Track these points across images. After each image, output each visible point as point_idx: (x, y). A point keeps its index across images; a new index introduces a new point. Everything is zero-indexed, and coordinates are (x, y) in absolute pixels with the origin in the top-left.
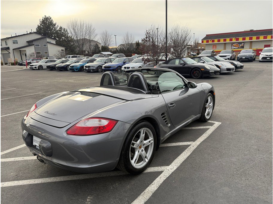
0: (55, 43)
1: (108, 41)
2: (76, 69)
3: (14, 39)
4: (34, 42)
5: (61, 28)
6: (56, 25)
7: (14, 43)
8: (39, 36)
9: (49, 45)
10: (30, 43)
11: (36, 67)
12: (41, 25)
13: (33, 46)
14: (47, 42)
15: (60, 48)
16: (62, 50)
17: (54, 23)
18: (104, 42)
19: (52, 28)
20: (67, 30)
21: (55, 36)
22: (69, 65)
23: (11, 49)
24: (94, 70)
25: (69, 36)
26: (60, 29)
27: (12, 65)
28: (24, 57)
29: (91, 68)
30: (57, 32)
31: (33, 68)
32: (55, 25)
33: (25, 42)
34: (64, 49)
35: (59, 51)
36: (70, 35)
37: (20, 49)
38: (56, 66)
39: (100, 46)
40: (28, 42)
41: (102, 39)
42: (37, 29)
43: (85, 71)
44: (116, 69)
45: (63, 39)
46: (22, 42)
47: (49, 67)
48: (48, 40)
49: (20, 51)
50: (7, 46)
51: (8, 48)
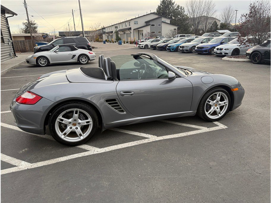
0: (169, 23)
1: (230, 18)
2: (173, 50)
3: (135, 20)
4: (150, 22)
5: (178, 6)
6: (175, 4)
7: (135, 24)
8: (156, 16)
9: (163, 25)
10: (147, 23)
11: (142, 47)
12: (161, 5)
13: (150, 26)
14: (162, 22)
15: (173, 28)
16: (175, 29)
17: (173, 2)
18: (225, 18)
19: (171, 7)
20: (184, 8)
21: (172, 15)
22: (167, 45)
23: (132, 29)
24: (187, 50)
25: (185, 15)
26: (177, 8)
27: (130, 43)
28: (141, 36)
29: (185, 48)
30: (174, 11)
31: (140, 47)
32: (173, 4)
33: (144, 22)
34: (176, 28)
35: (171, 31)
36: (186, 13)
37: (139, 29)
38: (157, 46)
39: (219, 24)
40: (146, 22)
41: (223, 15)
42: (157, 9)
43: (179, 51)
44: (209, 50)
45: (178, 18)
46: (141, 23)
47: (152, 46)
48: (163, 19)
49: (139, 30)
50: (130, 27)
51: (130, 29)
